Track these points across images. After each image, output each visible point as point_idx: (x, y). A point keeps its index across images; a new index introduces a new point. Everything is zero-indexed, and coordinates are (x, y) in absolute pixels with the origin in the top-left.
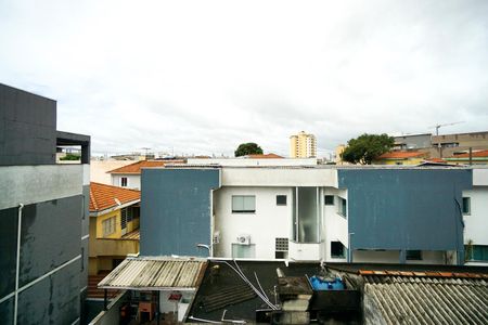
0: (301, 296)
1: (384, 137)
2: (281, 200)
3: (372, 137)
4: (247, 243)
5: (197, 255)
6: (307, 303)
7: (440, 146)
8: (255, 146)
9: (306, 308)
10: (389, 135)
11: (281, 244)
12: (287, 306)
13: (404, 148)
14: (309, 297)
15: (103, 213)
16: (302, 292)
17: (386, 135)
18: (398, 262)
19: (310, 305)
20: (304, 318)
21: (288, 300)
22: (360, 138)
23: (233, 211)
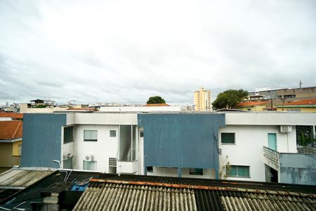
0: (53, 194)
1: (241, 91)
2: (113, 134)
3: (233, 91)
4: (90, 160)
5: (53, 167)
6: (57, 199)
7: (283, 97)
8: (159, 98)
9: (56, 202)
10: (244, 90)
11: (112, 161)
12: (46, 200)
13: (261, 98)
14: (58, 195)
15: (17, 140)
16: (54, 192)
17: (242, 90)
18: (176, 176)
19: (59, 200)
20: (56, 208)
21: (46, 196)
22: (224, 92)
23: (85, 140)
